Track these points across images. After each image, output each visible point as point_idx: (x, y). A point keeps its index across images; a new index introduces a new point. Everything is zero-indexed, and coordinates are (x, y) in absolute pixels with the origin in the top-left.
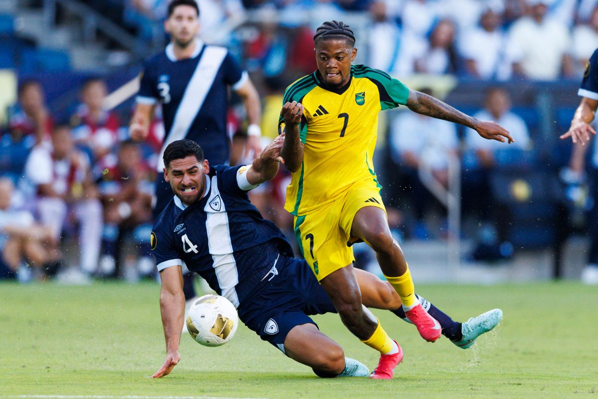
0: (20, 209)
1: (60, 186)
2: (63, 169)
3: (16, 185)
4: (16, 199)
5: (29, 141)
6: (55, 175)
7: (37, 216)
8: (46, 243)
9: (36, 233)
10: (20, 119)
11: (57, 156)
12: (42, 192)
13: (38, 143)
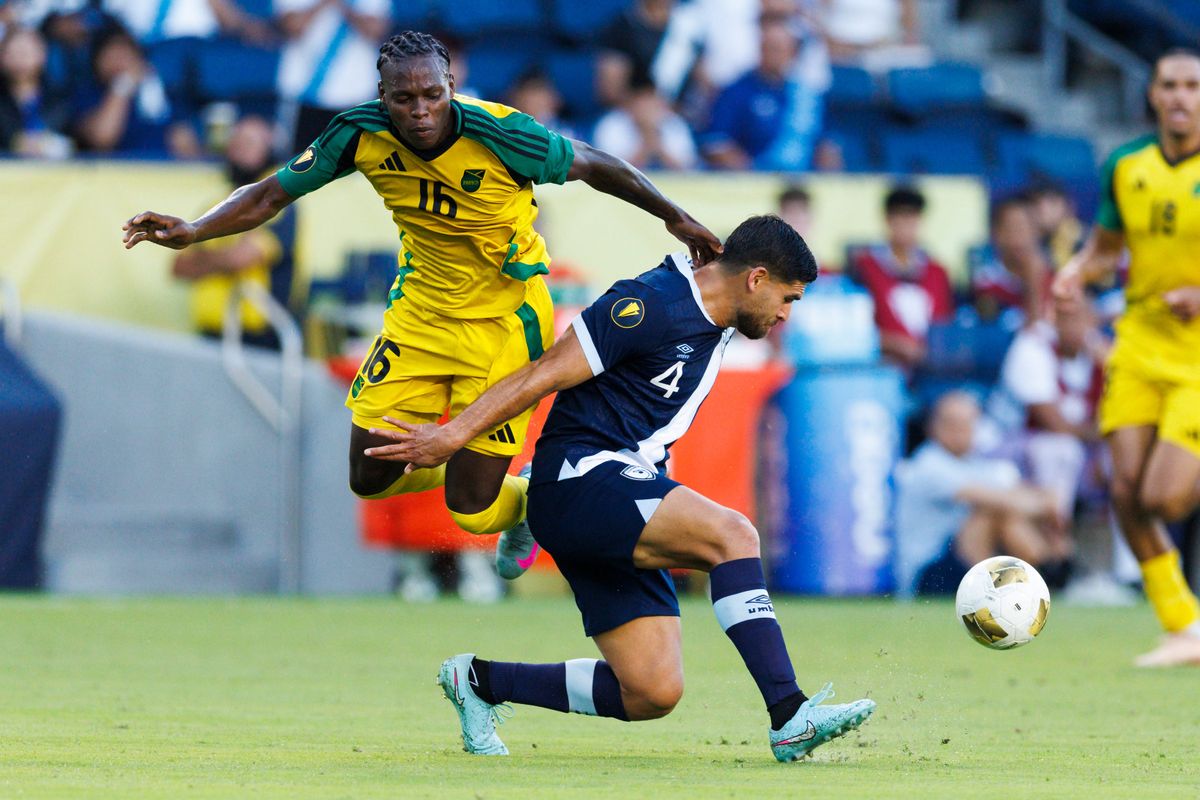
0: (993, 456)
1: (1073, 409)
2: (1077, 374)
3: (984, 409)
4: (985, 435)
5: (1012, 319)
6: (1063, 387)
7: (1027, 469)
8: (1044, 523)
9: (1026, 502)
10: (993, 274)
11: (1065, 349)
12: (1036, 420)
13: (1028, 324)
